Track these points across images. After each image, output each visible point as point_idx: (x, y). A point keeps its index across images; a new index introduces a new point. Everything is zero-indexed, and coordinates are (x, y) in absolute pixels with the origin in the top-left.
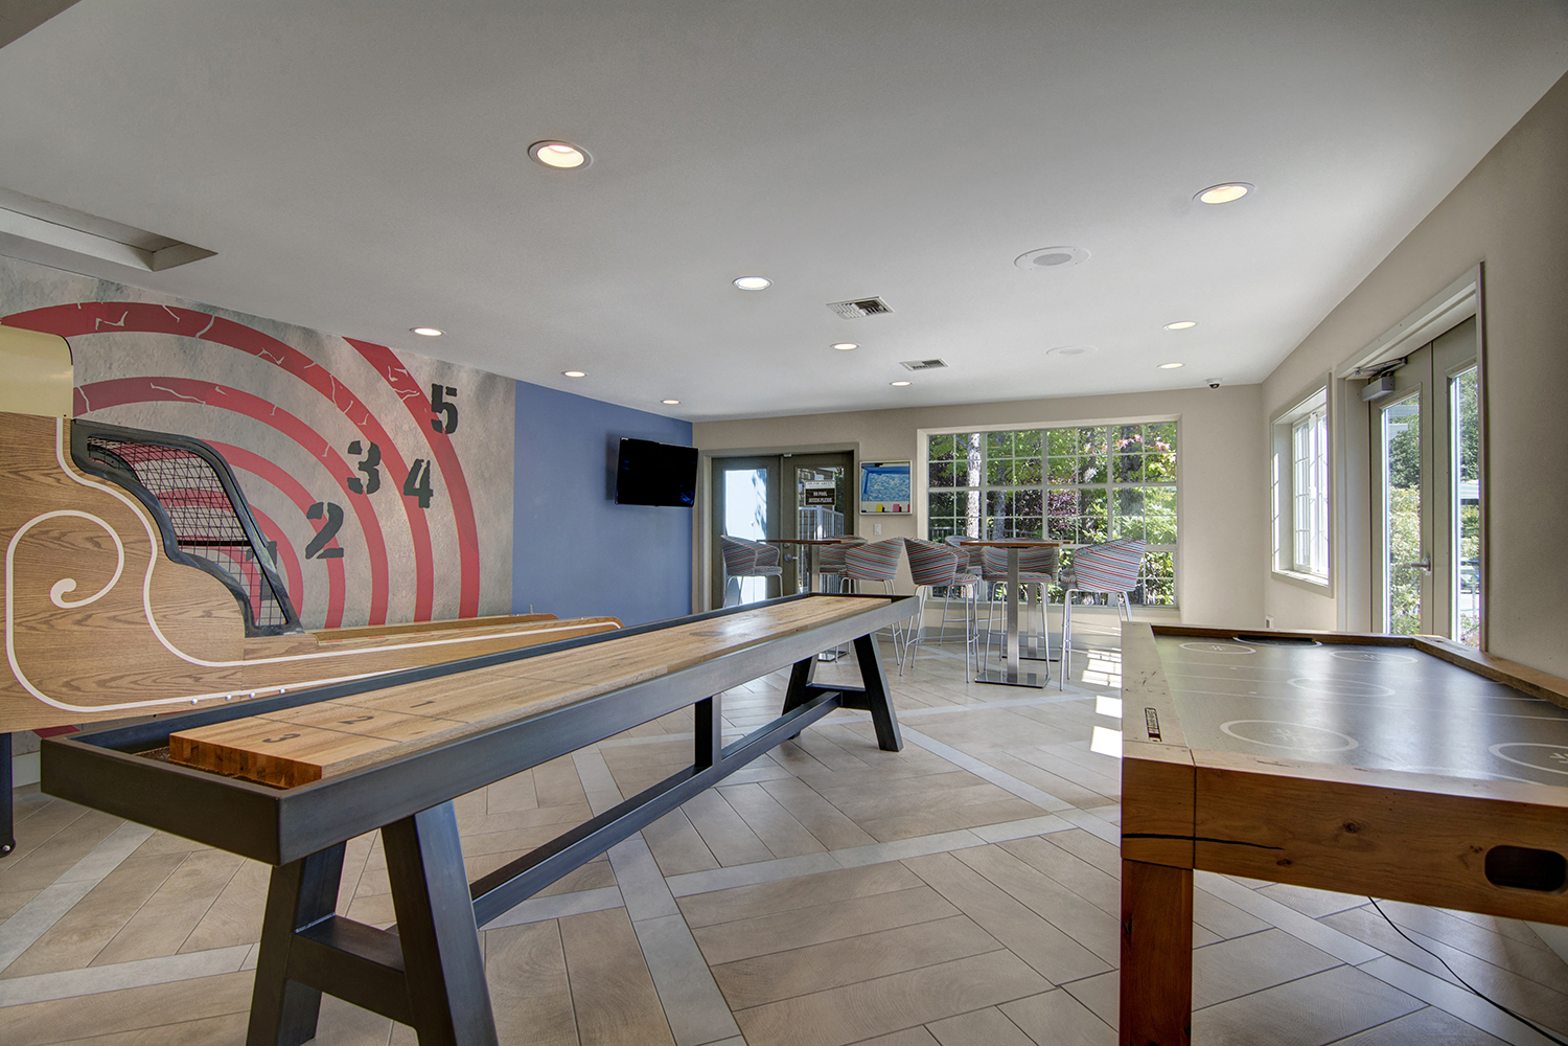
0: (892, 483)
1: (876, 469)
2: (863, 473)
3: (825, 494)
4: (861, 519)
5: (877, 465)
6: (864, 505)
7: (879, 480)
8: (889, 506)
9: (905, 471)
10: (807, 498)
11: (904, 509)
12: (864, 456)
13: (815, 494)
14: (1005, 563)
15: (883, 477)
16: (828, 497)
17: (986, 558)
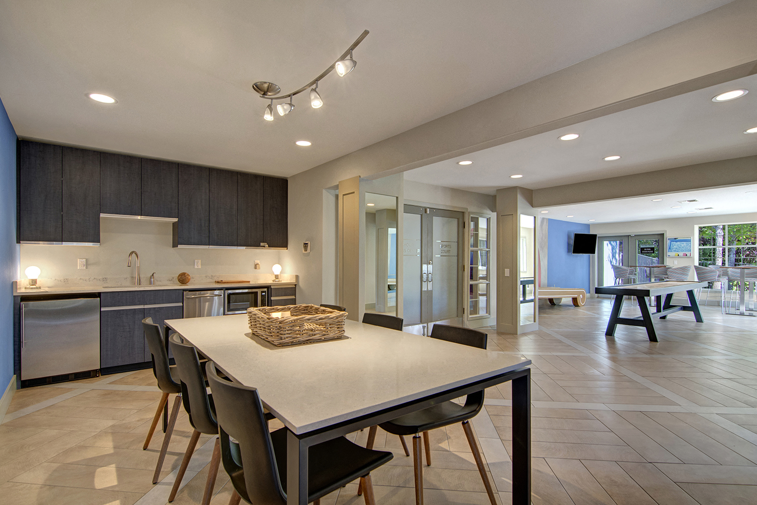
0: (683, 245)
1: (675, 240)
2: (668, 242)
3: (650, 249)
4: (667, 258)
5: (675, 239)
6: (669, 254)
7: (675, 245)
8: (681, 254)
9: (690, 241)
10: (641, 251)
11: (688, 255)
12: (669, 235)
13: (645, 249)
14: (739, 275)
15: (678, 243)
16: (651, 250)
17: (730, 273)
